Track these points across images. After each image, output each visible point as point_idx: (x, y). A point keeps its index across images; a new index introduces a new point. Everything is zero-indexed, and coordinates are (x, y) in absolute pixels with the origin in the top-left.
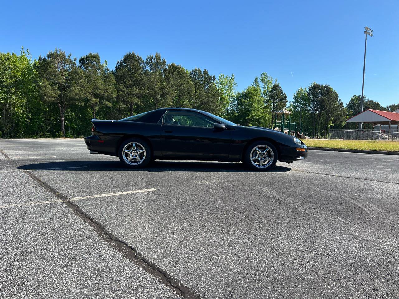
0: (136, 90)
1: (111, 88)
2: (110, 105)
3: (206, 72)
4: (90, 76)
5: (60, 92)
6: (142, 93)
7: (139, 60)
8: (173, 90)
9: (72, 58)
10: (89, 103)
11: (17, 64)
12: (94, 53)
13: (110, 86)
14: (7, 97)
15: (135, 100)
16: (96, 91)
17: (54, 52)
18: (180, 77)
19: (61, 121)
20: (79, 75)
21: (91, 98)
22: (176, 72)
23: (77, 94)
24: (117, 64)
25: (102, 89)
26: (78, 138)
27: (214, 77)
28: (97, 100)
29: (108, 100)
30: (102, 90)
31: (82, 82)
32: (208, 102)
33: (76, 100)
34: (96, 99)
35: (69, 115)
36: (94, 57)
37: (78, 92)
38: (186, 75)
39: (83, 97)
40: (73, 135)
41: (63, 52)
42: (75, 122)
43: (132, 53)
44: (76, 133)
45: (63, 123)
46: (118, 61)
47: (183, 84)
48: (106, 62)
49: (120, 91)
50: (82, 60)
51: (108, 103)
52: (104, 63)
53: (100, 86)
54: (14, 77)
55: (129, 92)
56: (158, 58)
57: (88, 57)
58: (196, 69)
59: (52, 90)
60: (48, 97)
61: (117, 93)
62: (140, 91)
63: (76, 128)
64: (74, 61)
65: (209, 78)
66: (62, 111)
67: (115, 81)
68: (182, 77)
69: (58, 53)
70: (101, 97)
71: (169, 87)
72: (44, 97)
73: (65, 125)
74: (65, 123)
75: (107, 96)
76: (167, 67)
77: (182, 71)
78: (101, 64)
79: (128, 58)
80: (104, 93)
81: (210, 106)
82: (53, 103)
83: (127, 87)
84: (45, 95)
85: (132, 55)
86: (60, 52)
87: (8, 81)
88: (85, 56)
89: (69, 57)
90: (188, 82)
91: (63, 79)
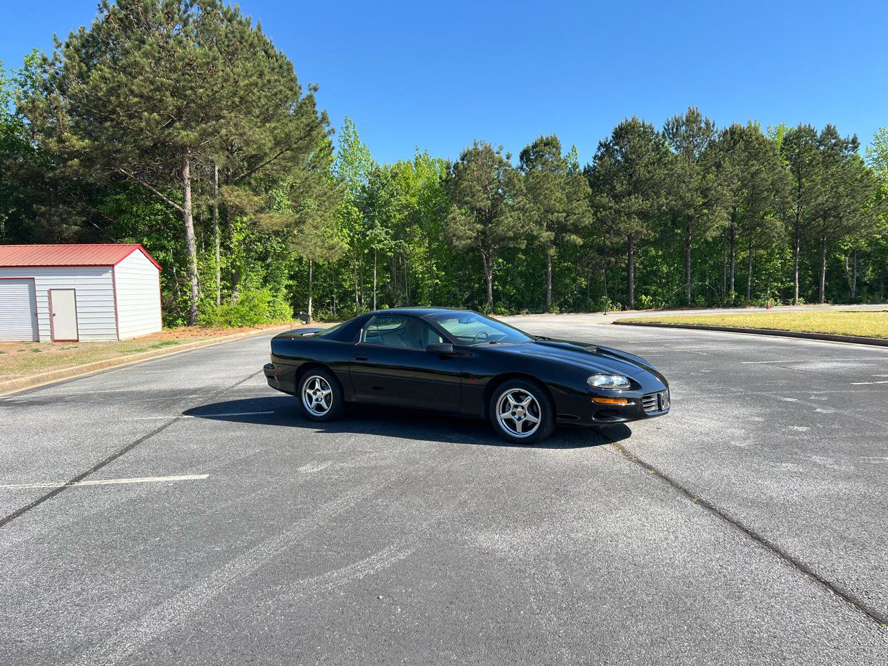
0: (636, 202)
1: (582, 206)
2: (579, 241)
3: (830, 132)
4: (538, 186)
5: (482, 227)
6: (650, 207)
7: (645, 133)
8: (731, 190)
9: (503, 156)
10: (537, 243)
11: (412, 183)
12: (546, 135)
13: (578, 201)
14: (396, 245)
15: (636, 224)
16: (550, 216)
17: (471, 148)
18: (754, 155)
19: (486, 282)
20: (516, 188)
21: (539, 232)
22: (741, 144)
23: (510, 228)
24: (599, 149)
25: (561, 210)
26: (518, 314)
27: (854, 141)
28: (552, 235)
29: (576, 230)
30: (561, 213)
31: (521, 201)
32: (835, 208)
33: (510, 238)
34: (549, 233)
35: (501, 270)
36: (546, 145)
37: (512, 224)
38: (768, 147)
39: (522, 231)
40: (508, 308)
41: (488, 146)
42: (512, 283)
43: (630, 120)
44: (514, 304)
45: (490, 285)
46: (600, 143)
47: (758, 172)
48: (574, 150)
49: (601, 209)
50: (525, 155)
51: (575, 238)
52: (571, 152)
53: (557, 204)
54: (407, 207)
55: (622, 208)
56: (692, 119)
57: (535, 146)
58: (800, 128)
59: (466, 225)
60: (459, 238)
61: (595, 214)
62: (647, 203)
63: (514, 295)
64: (506, 160)
65: (841, 145)
66: (488, 263)
67: (589, 190)
68: (757, 155)
69: (480, 148)
70: (560, 229)
71: (721, 185)
72: (452, 240)
73: (493, 289)
74: (493, 286)
75: (573, 224)
76: (715, 137)
77: (757, 139)
78: (562, 156)
79: (621, 133)
80: (565, 218)
81: (841, 218)
82: (471, 249)
83: (617, 198)
84: (454, 235)
85: (630, 124)
86: (481, 145)
87: (398, 216)
88: (531, 145)
89: (498, 153)
90: (775, 164)
91: (485, 200)
